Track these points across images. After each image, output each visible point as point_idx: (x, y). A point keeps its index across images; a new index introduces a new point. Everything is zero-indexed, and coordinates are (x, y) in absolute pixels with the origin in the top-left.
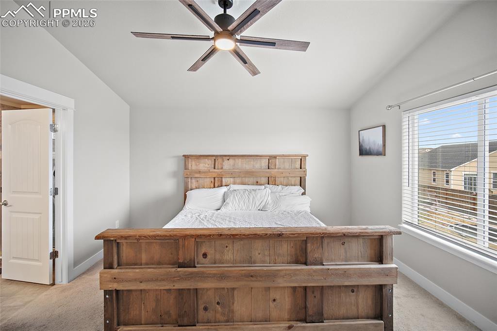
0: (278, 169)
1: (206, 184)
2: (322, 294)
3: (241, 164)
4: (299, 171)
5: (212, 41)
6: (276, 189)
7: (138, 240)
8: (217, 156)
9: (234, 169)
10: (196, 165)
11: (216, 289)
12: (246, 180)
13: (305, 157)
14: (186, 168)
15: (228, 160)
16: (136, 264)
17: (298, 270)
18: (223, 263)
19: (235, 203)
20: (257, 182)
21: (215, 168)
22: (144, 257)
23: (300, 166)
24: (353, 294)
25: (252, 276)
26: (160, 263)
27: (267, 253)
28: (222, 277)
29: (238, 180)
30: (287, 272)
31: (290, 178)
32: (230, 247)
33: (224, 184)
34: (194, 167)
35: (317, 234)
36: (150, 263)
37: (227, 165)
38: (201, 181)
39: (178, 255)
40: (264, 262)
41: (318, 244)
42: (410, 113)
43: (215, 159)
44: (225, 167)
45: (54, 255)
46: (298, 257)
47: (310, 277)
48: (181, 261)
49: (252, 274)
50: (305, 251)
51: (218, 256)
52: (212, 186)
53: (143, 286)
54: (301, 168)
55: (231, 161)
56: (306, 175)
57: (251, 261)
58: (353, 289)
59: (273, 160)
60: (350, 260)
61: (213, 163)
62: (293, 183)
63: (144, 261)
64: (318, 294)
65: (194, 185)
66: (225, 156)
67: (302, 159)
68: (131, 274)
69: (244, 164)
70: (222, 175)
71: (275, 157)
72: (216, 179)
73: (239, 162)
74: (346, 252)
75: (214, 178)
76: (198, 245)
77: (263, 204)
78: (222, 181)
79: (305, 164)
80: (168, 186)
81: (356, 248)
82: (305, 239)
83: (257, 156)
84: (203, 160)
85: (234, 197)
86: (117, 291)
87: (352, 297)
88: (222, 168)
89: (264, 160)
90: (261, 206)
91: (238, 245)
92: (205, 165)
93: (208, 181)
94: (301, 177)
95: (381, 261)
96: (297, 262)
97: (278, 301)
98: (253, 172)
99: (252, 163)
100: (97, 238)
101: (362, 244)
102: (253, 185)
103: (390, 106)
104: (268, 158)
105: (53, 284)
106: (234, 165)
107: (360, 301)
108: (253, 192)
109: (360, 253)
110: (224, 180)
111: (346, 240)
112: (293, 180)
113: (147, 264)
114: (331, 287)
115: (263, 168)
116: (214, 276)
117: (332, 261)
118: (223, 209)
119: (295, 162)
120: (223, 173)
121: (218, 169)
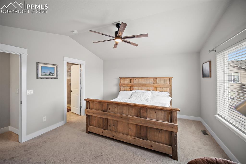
0: (158, 84)
1: (127, 89)
2: (146, 130)
3: (141, 82)
4: (168, 85)
5: (114, 40)
6: (155, 93)
7: (94, 102)
8: (131, 78)
9: (138, 83)
10: (124, 81)
11: (113, 120)
12: (143, 88)
13: (171, 78)
14: (120, 83)
15: (136, 79)
16: (93, 109)
17: (136, 118)
18: (114, 112)
19: (135, 97)
20: (148, 89)
21: (130, 83)
22: (95, 107)
23: (169, 83)
24: (160, 133)
25: (122, 118)
26: (98, 110)
27: (128, 111)
28: (113, 116)
29: (140, 88)
30: (133, 118)
31: (163, 88)
32: (117, 107)
33: (134, 89)
34: (123, 82)
35: (143, 106)
36: (96, 109)
37: (135, 82)
38: (125, 88)
39: (103, 108)
40: (127, 114)
41: (145, 111)
42: (218, 54)
43: (131, 79)
44: (134, 83)
45: (81, 107)
46: (138, 114)
47: (141, 122)
48: (103, 110)
49: (122, 117)
50: (140, 112)
51: (113, 110)
52: (130, 90)
53: (94, 115)
54: (169, 84)
55: (137, 80)
56: (171, 87)
57: (123, 113)
58: (159, 130)
59: (155, 80)
60: (158, 119)
61: (130, 81)
62: (165, 91)
63: (95, 108)
64: (145, 129)
65: (123, 89)
66: (134, 78)
67: (170, 79)
68: (91, 111)
69: (142, 82)
70: (133, 86)
71: (156, 78)
72: (131, 87)
73: (140, 80)
74: (157, 116)
75: (130, 87)
76: (108, 105)
77: (147, 98)
78: (133, 88)
79: (171, 82)
80: (115, 89)
81: (161, 114)
82: (140, 108)
83: (148, 78)
84: (126, 80)
85: (135, 94)
86: (89, 115)
87: (159, 134)
88: (133, 83)
89: (151, 79)
90: (146, 99)
91: (119, 107)
92: (127, 82)
93: (128, 88)
94: (169, 88)
95: (171, 122)
96: (138, 116)
97: (131, 129)
98: (146, 85)
99: (146, 81)
100: (85, 100)
101: (163, 114)
102: (146, 90)
103: (210, 51)
104: (153, 79)
105: (80, 115)
106: (138, 82)
107: (163, 136)
108: (143, 93)
109: (163, 117)
110: (134, 88)
111: (157, 111)
112: (165, 89)
113: (95, 109)
114: (150, 128)
115: (150, 83)
116: (111, 115)
117: (151, 118)
118: (130, 99)
119: (166, 80)
120: (133, 85)
121: (132, 83)
